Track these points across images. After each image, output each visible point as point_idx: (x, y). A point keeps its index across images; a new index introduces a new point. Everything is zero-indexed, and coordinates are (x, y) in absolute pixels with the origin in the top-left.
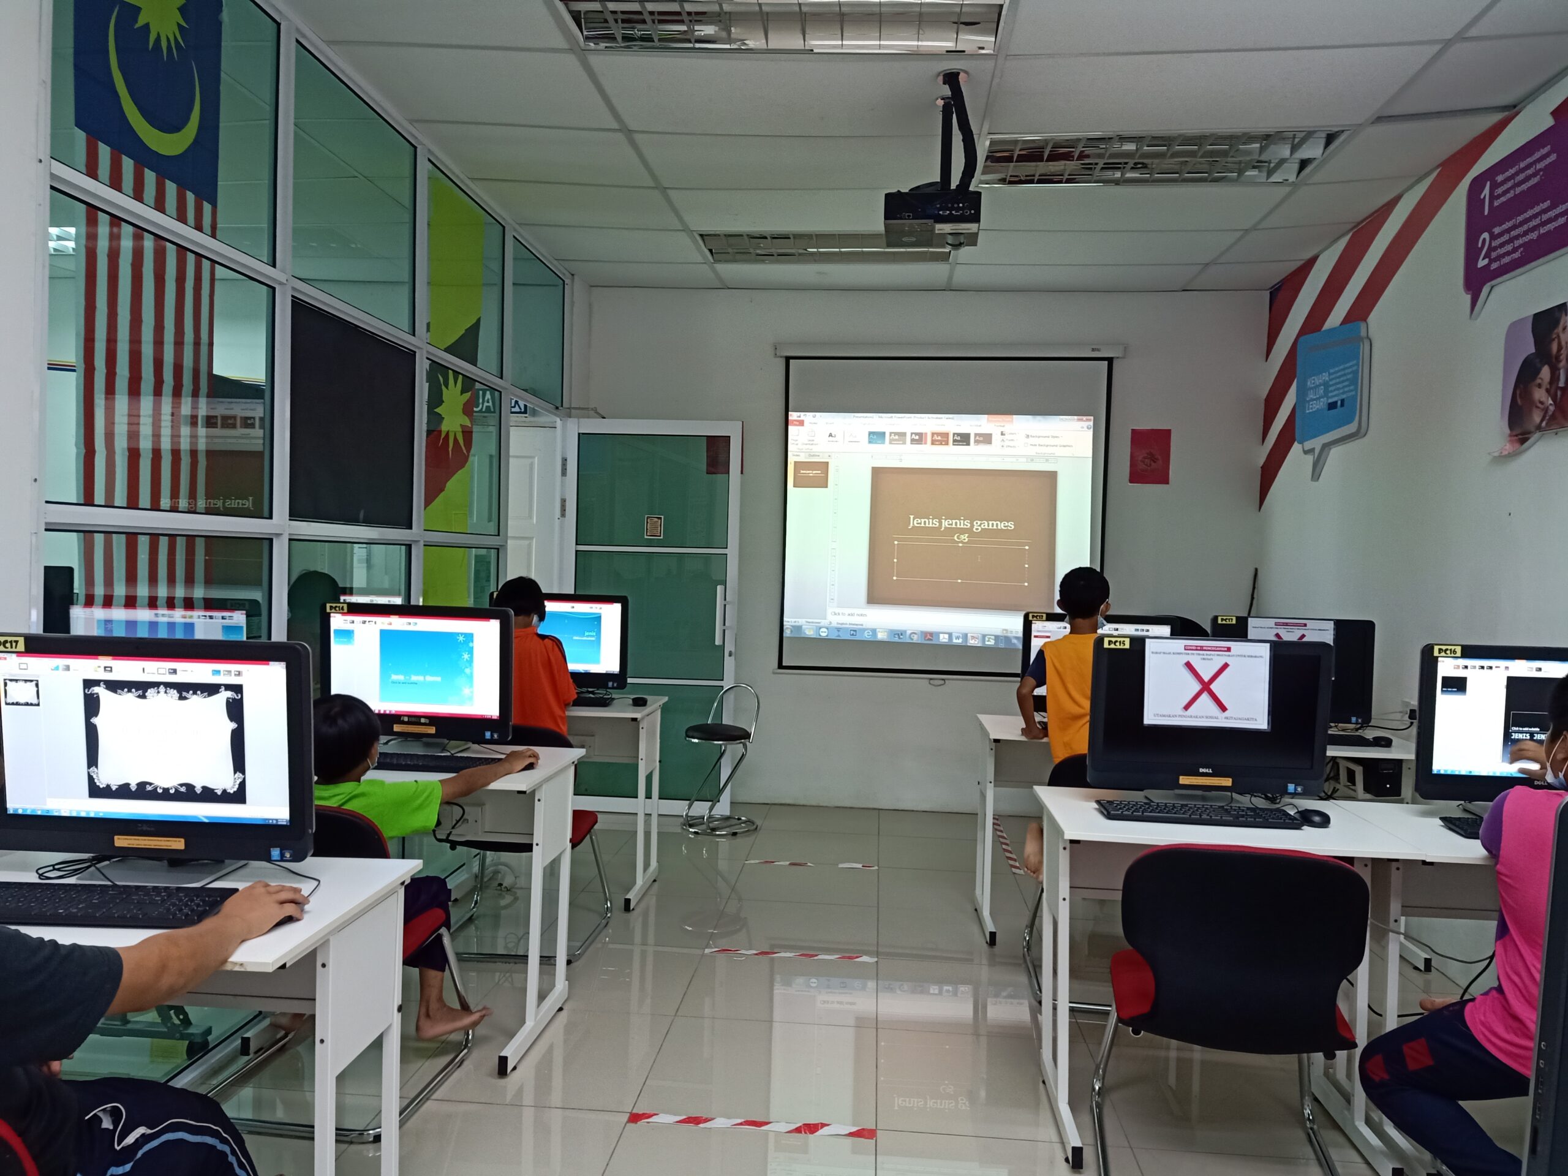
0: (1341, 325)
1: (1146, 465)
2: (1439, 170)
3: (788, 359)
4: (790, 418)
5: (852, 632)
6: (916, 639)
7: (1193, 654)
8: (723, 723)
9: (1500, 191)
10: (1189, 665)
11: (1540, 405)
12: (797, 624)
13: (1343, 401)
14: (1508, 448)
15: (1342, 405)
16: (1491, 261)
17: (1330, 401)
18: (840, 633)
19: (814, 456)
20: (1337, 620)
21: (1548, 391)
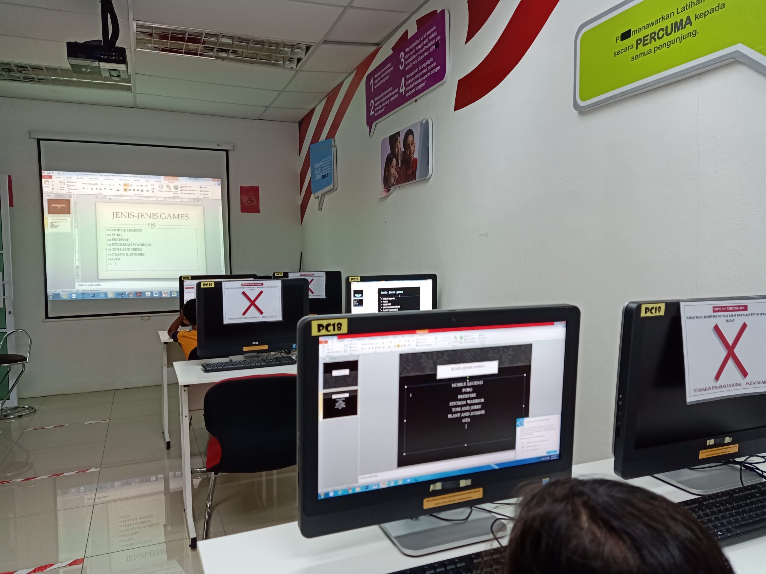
0: (325, 139)
1: (248, 203)
2: (356, 71)
3: (39, 140)
4: (43, 174)
5: (92, 295)
6: (131, 296)
7: (246, 288)
8: (8, 354)
9: (376, 81)
10: (244, 293)
11: (393, 175)
12: (56, 293)
13: (327, 174)
14: (384, 194)
15: (327, 176)
16: (375, 112)
17: (323, 174)
18: (84, 296)
19: (60, 196)
20: (326, 272)
21: (395, 169)
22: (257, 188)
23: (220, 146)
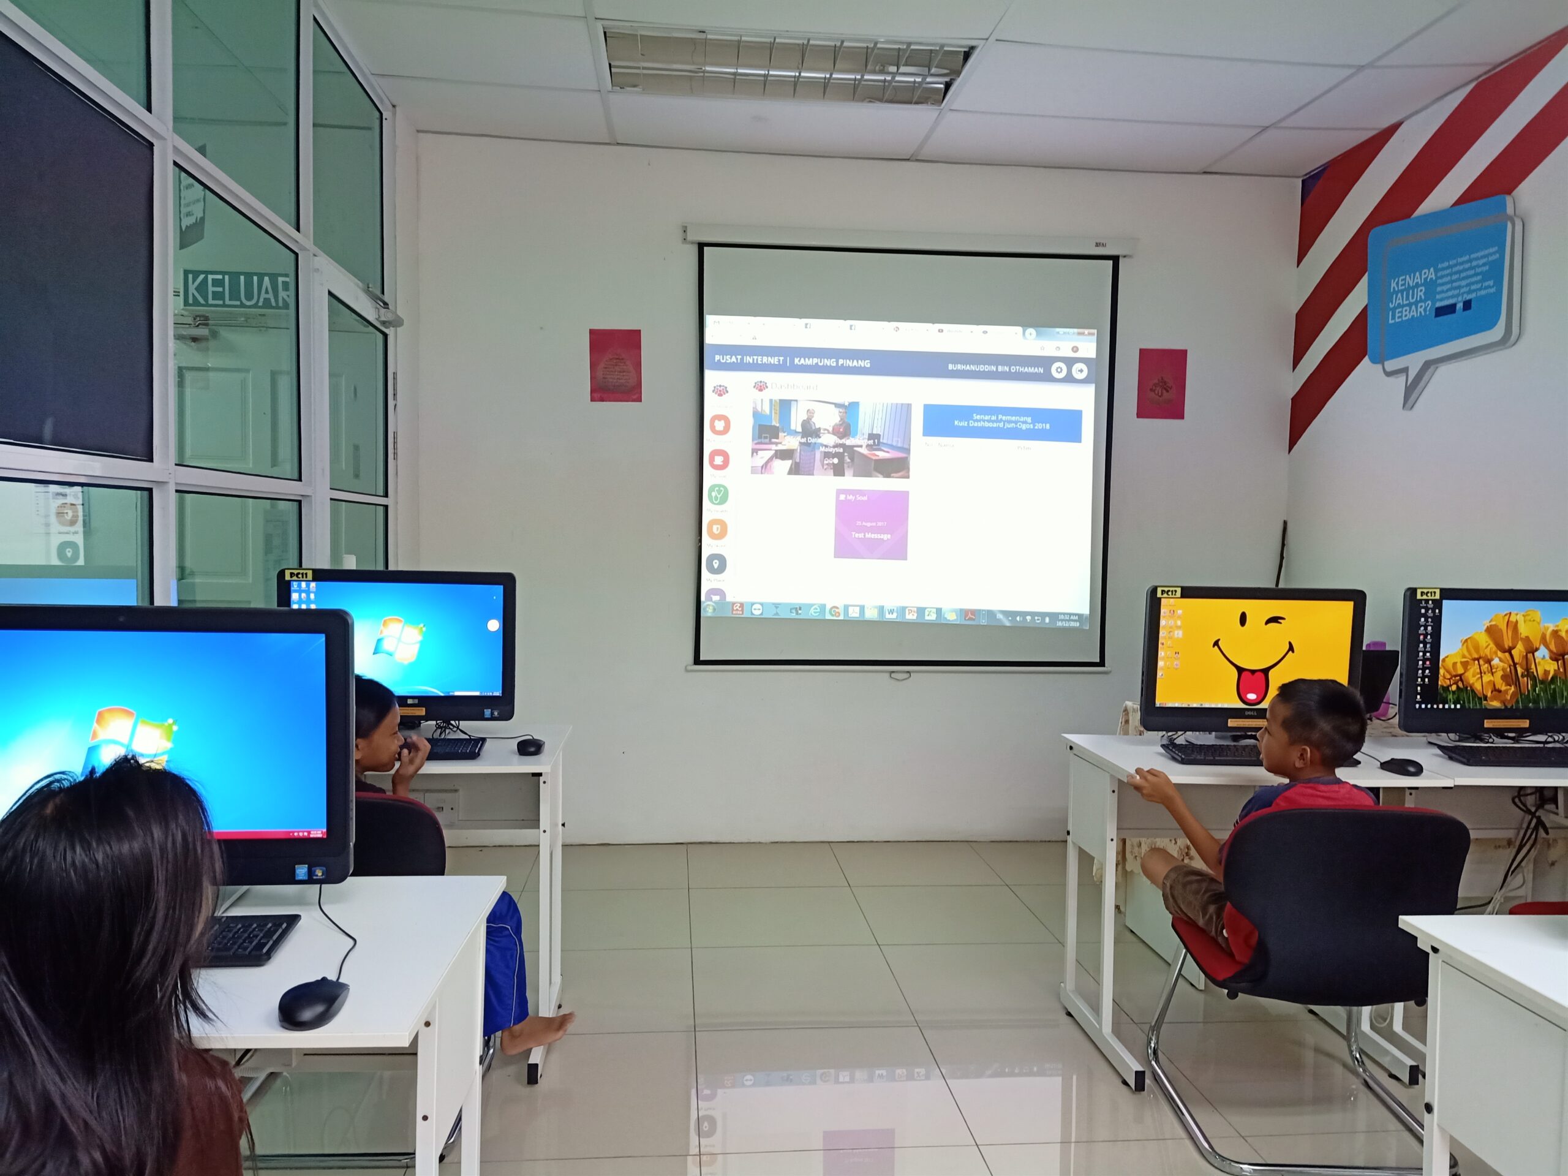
0: (1452, 206)
1: (1157, 394)
3: (701, 246)
4: (706, 323)
5: (796, 609)
13: (1467, 305)
15: (1468, 308)
17: (1441, 304)
18: (777, 611)
22: (1183, 354)
23: (1104, 245)
